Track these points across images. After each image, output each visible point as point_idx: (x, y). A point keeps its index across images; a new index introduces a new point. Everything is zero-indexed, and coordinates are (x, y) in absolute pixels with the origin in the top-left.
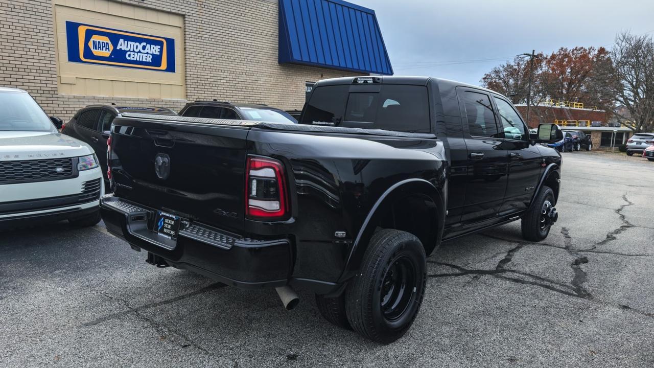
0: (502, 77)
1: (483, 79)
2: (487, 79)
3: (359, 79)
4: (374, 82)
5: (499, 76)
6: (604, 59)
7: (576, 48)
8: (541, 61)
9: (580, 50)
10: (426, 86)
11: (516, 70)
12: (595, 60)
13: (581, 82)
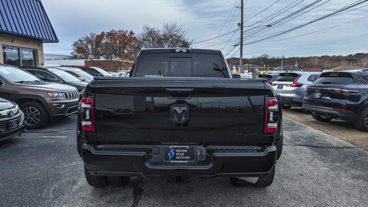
0: (84, 44)
1: (74, 44)
2: (76, 45)
3: (176, 50)
4: (187, 51)
5: (82, 43)
6: (133, 37)
7: (120, 30)
8: (104, 36)
9: (121, 31)
10: (219, 55)
11: (91, 40)
12: (129, 37)
13: (125, 47)
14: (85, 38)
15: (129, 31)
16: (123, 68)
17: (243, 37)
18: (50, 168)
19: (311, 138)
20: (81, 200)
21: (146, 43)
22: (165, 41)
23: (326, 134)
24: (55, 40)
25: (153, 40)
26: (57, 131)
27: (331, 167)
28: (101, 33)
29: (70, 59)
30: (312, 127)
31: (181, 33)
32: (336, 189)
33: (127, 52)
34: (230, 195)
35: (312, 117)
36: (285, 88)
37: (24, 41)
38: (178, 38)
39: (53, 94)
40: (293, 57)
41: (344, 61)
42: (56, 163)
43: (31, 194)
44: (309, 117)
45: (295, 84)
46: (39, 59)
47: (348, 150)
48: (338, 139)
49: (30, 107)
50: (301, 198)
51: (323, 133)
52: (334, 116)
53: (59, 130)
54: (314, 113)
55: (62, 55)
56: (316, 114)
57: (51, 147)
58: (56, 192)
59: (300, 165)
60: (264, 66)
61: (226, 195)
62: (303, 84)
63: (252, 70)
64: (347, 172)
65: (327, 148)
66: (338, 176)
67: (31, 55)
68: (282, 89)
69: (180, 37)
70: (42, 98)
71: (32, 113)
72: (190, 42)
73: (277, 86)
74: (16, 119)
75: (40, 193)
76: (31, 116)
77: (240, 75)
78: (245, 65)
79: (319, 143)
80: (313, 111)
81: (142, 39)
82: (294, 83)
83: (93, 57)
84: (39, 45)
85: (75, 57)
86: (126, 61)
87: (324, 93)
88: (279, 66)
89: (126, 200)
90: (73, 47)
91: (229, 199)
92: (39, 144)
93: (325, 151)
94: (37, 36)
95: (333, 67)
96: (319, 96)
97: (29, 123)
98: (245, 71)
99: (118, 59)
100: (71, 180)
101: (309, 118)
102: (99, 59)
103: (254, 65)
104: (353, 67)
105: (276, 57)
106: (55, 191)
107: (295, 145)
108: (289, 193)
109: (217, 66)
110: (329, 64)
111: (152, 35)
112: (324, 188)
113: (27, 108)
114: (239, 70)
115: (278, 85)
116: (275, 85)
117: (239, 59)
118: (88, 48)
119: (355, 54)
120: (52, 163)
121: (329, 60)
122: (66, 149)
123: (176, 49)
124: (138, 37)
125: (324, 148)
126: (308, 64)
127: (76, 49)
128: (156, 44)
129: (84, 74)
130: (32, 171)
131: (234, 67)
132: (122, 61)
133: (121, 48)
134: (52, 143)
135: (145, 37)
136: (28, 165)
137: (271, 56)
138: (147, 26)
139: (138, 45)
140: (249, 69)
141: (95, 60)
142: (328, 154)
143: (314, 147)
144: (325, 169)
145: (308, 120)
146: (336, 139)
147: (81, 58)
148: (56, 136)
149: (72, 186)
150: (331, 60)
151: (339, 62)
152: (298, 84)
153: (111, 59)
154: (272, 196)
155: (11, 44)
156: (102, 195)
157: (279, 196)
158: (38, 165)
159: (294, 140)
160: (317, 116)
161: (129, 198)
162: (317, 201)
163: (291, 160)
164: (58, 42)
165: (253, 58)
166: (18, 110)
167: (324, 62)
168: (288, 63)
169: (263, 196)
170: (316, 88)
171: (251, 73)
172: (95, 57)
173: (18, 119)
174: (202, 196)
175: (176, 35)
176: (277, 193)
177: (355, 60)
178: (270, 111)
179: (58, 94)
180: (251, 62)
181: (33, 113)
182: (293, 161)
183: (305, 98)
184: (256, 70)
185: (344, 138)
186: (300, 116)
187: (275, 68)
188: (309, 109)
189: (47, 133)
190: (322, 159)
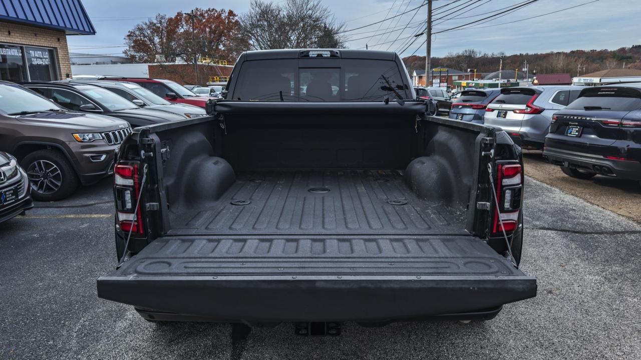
0: (147, 34)
1: (128, 36)
2: (132, 36)
3: (311, 53)
4: (331, 56)
5: (143, 34)
6: (234, 21)
7: (209, 9)
8: (181, 20)
9: (212, 11)
10: (395, 61)
11: (159, 27)
12: (227, 21)
13: (219, 41)
14: (148, 23)
15: (227, 11)
16: (217, 78)
17: (432, 20)
18: (76, 283)
19: (562, 212)
20: (130, 353)
21: (257, 32)
22: (291, 29)
23: (588, 204)
24: (89, 31)
25: (270, 26)
26: (92, 205)
27: (604, 273)
28: (177, 14)
29: (122, 63)
30: (561, 189)
31: (319, 12)
32: (618, 322)
33: (223, 49)
34: (416, 338)
35: (561, 170)
36: (511, 116)
37: (31, 32)
38: (314, 21)
39: (84, 136)
40: (519, 54)
41: (611, 60)
42: (88, 272)
43: (35, 341)
44: (554, 169)
45: (529, 110)
46: (61, 67)
47: (633, 237)
48: (612, 214)
49: (41, 161)
50: (553, 344)
51: (582, 201)
52: (605, 170)
53: (96, 201)
54: (566, 164)
55: (108, 55)
56: (570, 167)
57: (81, 236)
58: (83, 334)
59: (545, 270)
60: (467, 72)
61: (409, 337)
62: (545, 109)
63: (447, 80)
64: (636, 286)
65: (593, 233)
66: (620, 292)
67: (46, 58)
68: (505, 117)
69: (317, 20)
70: (63, 143)
71: (46, 171)
72: (335, 29)
73: (496, 112)
74: (12, 187)
75: (53, 339)
76: (45, 176)
77: (426, 89)
78: (434, 69)
79: (578, 224)
80: (565, 160)
81: (250, 24)
82: (527, 106)
83: (164, 59)
84: (59, 40)
85: (131, 60)
86: (222, 66)
87: (586, 126)
88: (495, 71)
89: (217, 352)
90: (127, 41)
91: (414, 347)
92: (58, 232)
93: (590, 240)
94: (54, 23)
95: (591, 72)
96: (577, 133)
97: (42, 189)
98: (434, 81)
99: (206, 62)
100: (113, 309)
101: (555, 171)
102: (174, 61)
103: (450, 70)
104: (628, 70)
105: (490, 54)
106: (81, 334)
107: (533, 229)
108: (530, 332)
109: (387, 82)
110: (585, 66)
111: (267, 16)
112: (596, 319)
113: (36, 162)
114: (425, 79)
115: (498, 111)
116: (493, 110)
117: (424, 58)
118: (153, 43)
119: (631, 47)
120: (80, 271)
121: (584, 59)
122: (108, 242)
123: (309, 51)
124: (243, 21)
125: (587, 233)
126: (546, 67)
127: (133, 45)
128: (274, 34)
129: (143, 94)
130: (42, 289)
131: (415, 74)
132: (214, 65)
133: (213, 41)
134: (83, 228)
135: (255, 20)
136: (35, 277)
137: (480, 53)
138: (259, 1)
139: (242, 37)
140: (441, 77)
141: (167, 64)
142: (597, 247)
143: (569, 231)
144: (594, 279)
145: (553, 176)
146: (609, 215)
147: (141, 61)
148: (91, 214)
149: (115, 321)
150: (587, 58)
151: (602, 61)
152: (536, 109)
153: (195, 61)
154: (498, 340)
155: (7, 38)
156: (172, 341)
157: (511, 341)
158: (55, 276)
159: (530, 217)
160: (571, 169)
161: (223, 347)
162: (584, 351)
163: (527, 259)
164: (94, 33)
165: (449, 56)
166: (15, 168)
167: (575, 61)
168: (510, 65)
169: (480, 339)
170: (572, 117)
171: (446, 84)
172: (166, 59)
173: (16, 187)
174: (362, 341)
175: (310, 17)
176: (506, 333)
177: (630, 58)
178: (505, 188)
179: (93, 135)
180: (445, 65)
181: (48, 171)
182: (532, 263)
183: (549, 136)
184: (454, 78)
185: (622, 212)
186: (538, 168)
187: (487, 75)
188: (556, 157)
189: (74, 209)
190: (586, 257)
